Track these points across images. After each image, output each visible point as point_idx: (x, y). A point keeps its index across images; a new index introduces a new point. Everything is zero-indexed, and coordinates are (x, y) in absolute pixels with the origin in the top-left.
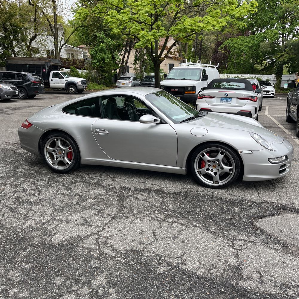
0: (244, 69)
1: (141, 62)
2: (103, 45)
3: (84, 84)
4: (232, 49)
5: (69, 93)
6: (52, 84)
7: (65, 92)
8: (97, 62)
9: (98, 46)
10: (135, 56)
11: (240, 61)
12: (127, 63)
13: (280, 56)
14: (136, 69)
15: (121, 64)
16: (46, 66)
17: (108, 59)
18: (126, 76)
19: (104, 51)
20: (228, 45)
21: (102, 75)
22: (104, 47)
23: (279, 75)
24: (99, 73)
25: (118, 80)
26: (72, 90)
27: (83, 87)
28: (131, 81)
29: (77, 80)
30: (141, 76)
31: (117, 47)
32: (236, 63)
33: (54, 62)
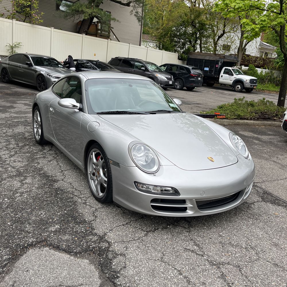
5: (235, 91)
6: (221, 80)
7: (231, 88)
16: (220, 62)
26: (238, 87)
27: (251, 86)
29: (246, 78)
33: (228, 59)
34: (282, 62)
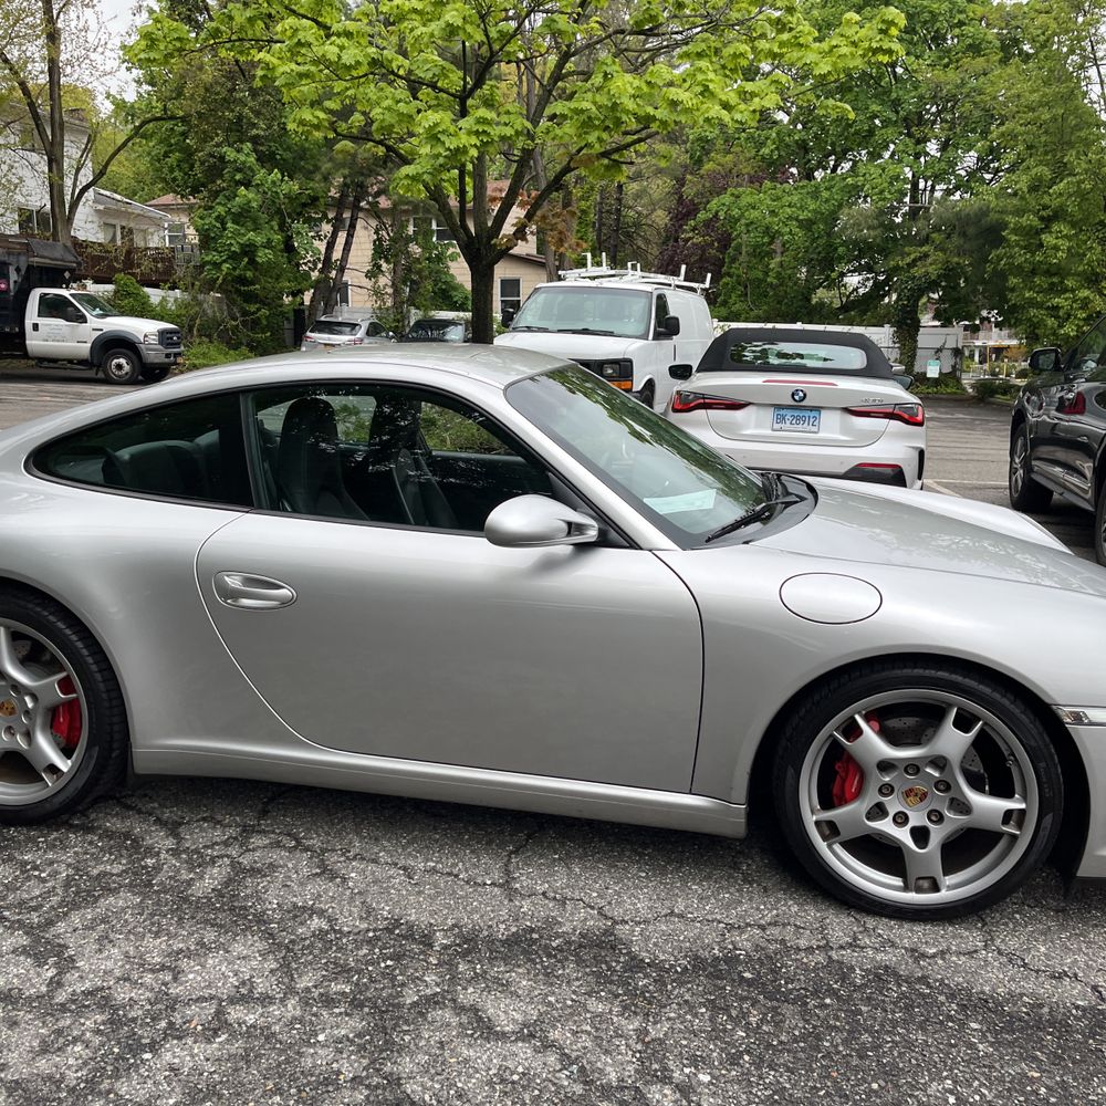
0: (779, 303)
1: (400, 268)
2: (251, 196)
3: (172, 344)
4: (740, 227)
5: (108, 381)
6: (34, 342)
7: (91, 374)
8: (224, 261)
9: (229, 200)
10: (375, 242)
11: (766, 274)
12: (342, 270)
13: (914, 261)
14: (377, 293)
15: (321, 271)
16: (12, 270)
17: (267, 251)
18: (340, 320)
19: (255, 220)
20: (722, 215)
21: (245, 313)
22: (254, 204)
23: (907, 328)
24: (234, 302)
25: (308, 334)
26: (119, 367)
27: (168, 356)
28: (358, 336)
29: (143, 329)
30: (398, 321)
31: (304, 205)
32: (752, 281)
33: (46, 254)
34: (230, 261)
